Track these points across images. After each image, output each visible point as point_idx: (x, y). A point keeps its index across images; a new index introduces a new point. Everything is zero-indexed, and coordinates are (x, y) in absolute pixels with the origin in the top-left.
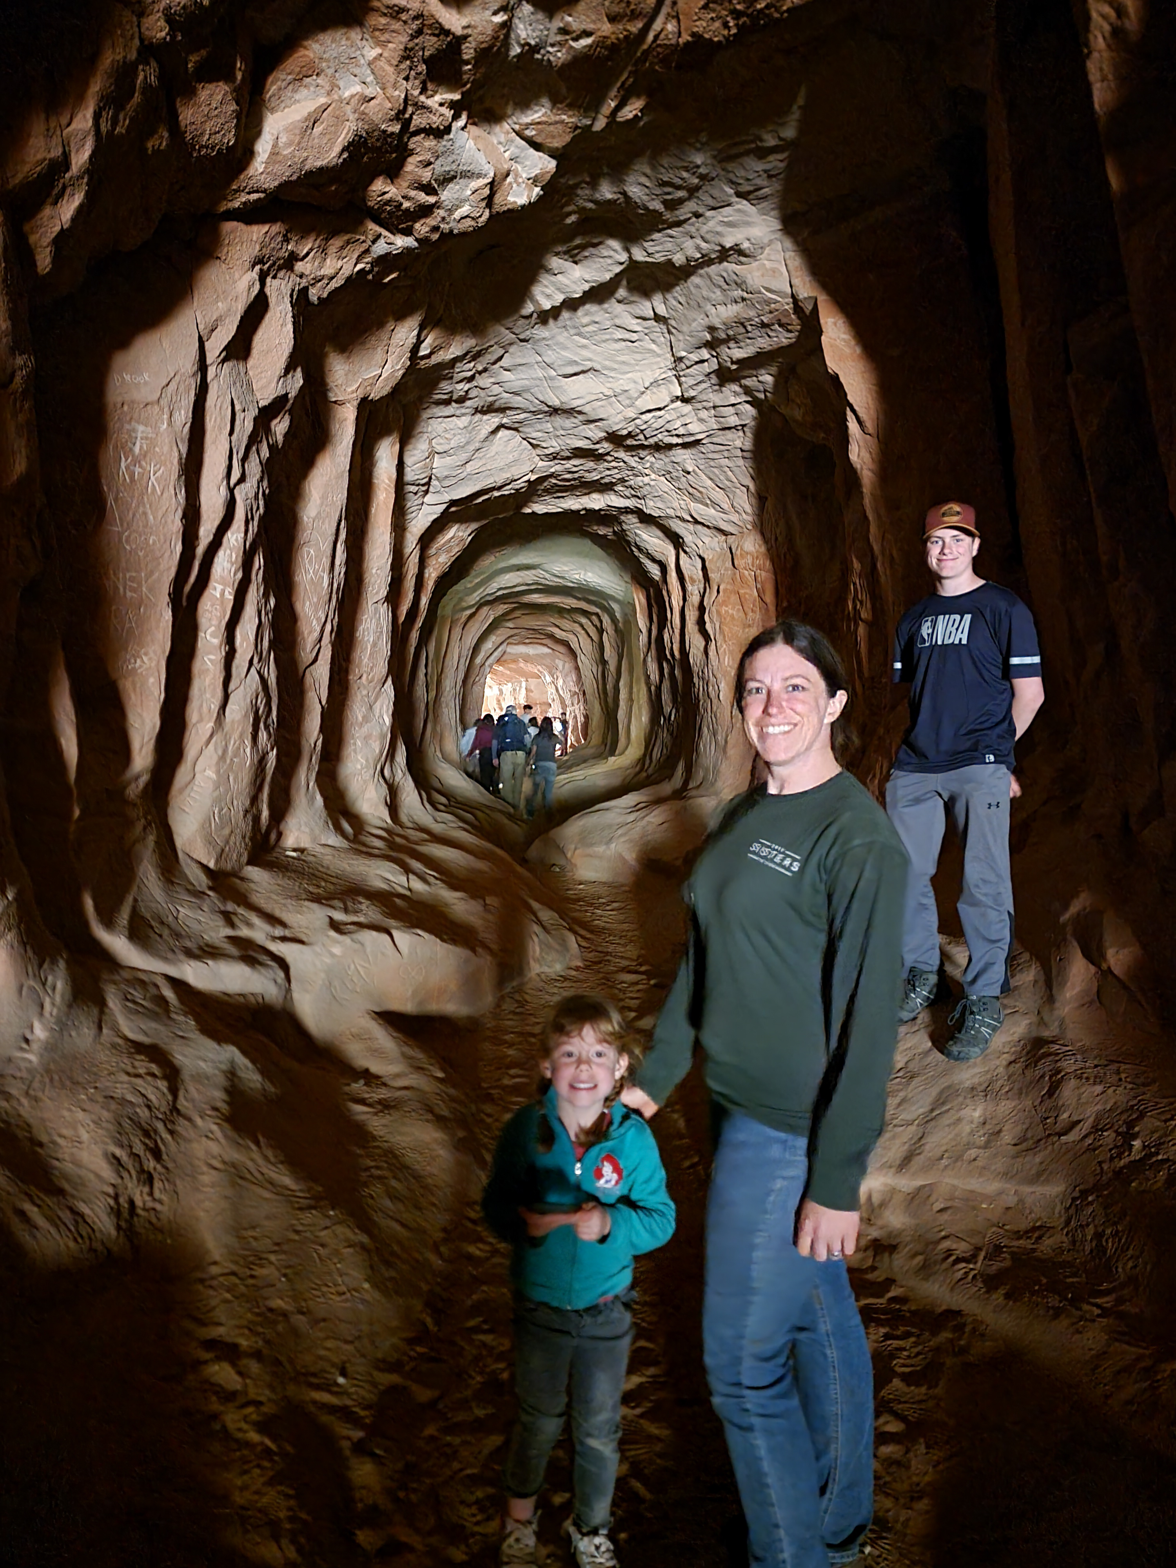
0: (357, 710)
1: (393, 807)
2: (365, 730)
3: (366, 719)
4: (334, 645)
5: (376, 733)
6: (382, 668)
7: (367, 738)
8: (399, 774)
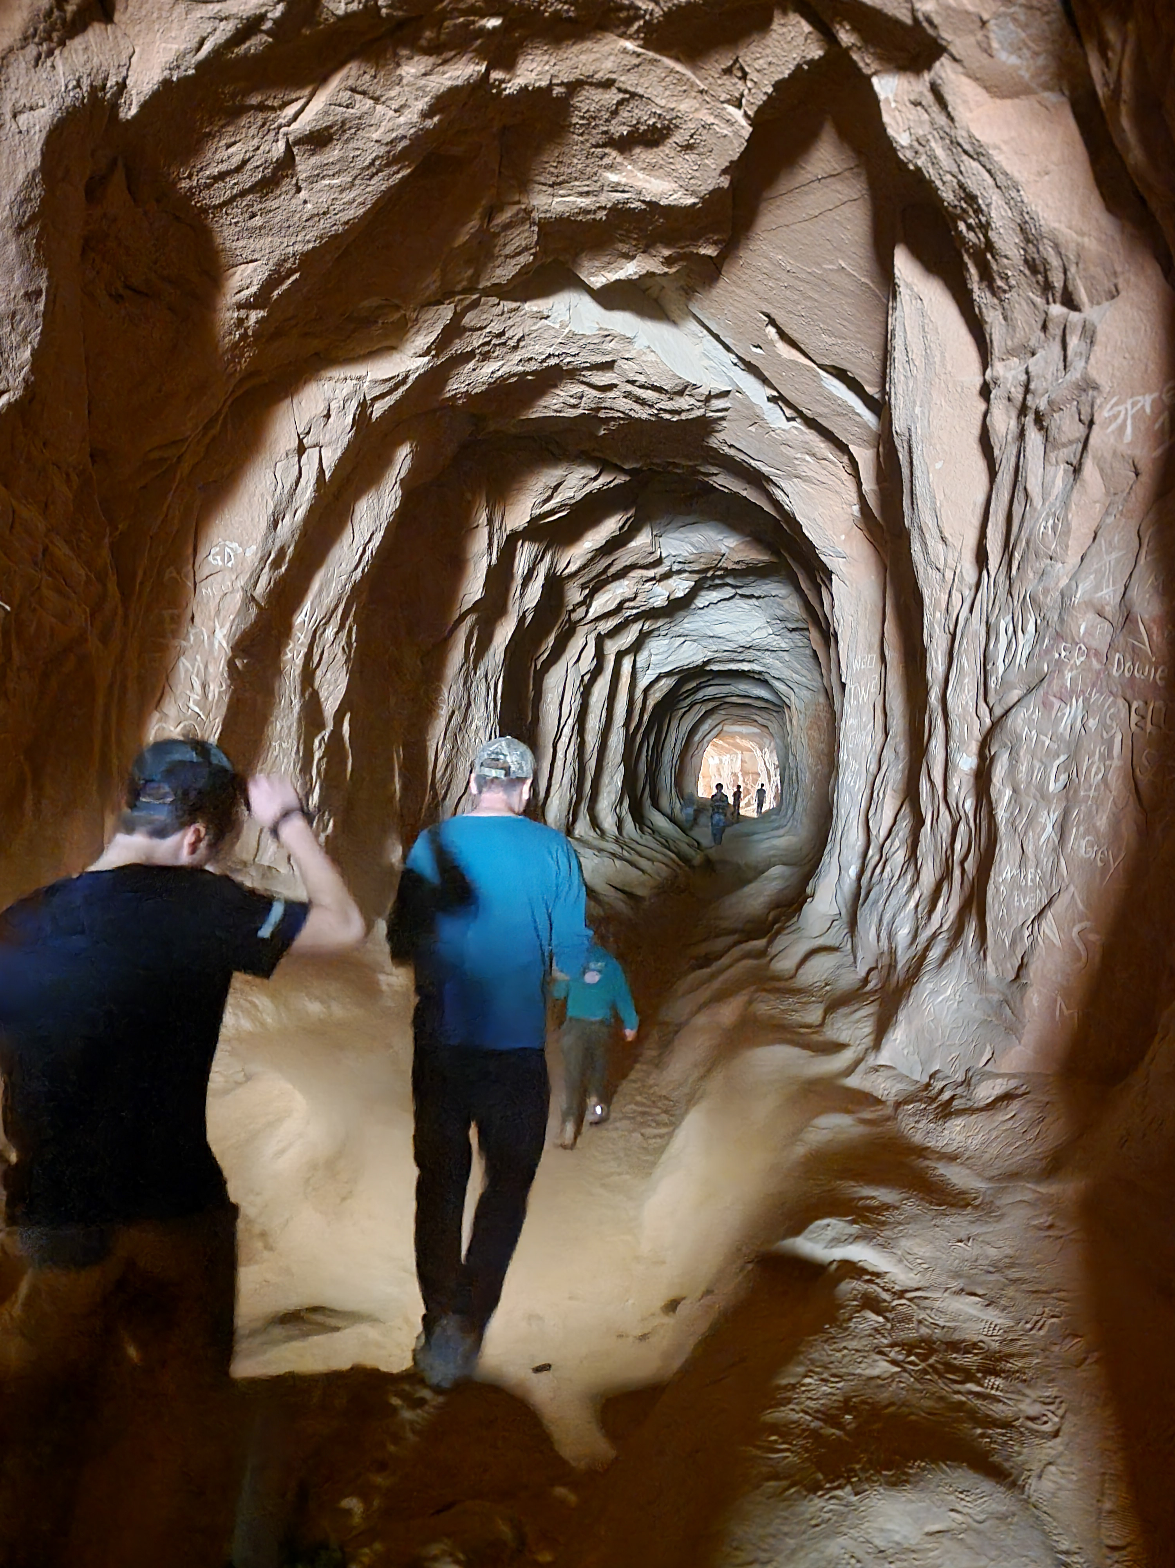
0: (605, 779)
1: (620, 828)
2: (608, 789)
3: (609, 783)
4: (598, 751)
5: (614, 790)
6: (619, 758)
7: (609, 792)
8: (624, 813)
